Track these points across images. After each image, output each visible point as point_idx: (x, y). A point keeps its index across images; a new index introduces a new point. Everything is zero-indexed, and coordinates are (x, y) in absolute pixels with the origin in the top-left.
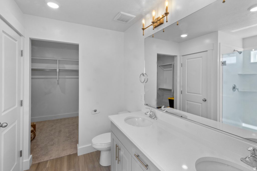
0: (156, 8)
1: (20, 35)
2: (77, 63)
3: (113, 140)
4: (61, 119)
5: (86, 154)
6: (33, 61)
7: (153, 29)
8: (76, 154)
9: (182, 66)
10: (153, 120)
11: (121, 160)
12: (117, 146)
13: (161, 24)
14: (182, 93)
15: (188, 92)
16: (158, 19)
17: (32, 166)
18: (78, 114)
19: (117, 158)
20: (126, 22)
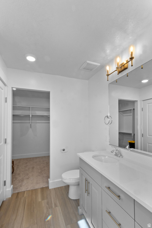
0: (121, 54)
1: (5, 85)
2: (48, 110)
3: (81, 175)
4: (33, 158)
5: (56, 188)
6: (14, 108)
7: (118, 74)
8: (48, 187)
9: (142, 111)
10: (118, 158)
11: (90, 193)
12: (86, 180)
13: (126, 68)
14: (143, 136)
15: (149, 135)
16: (123, 65)
17: (13, 195)
18: (49, 153)
19: (87, 191)
20: (91, 70)
